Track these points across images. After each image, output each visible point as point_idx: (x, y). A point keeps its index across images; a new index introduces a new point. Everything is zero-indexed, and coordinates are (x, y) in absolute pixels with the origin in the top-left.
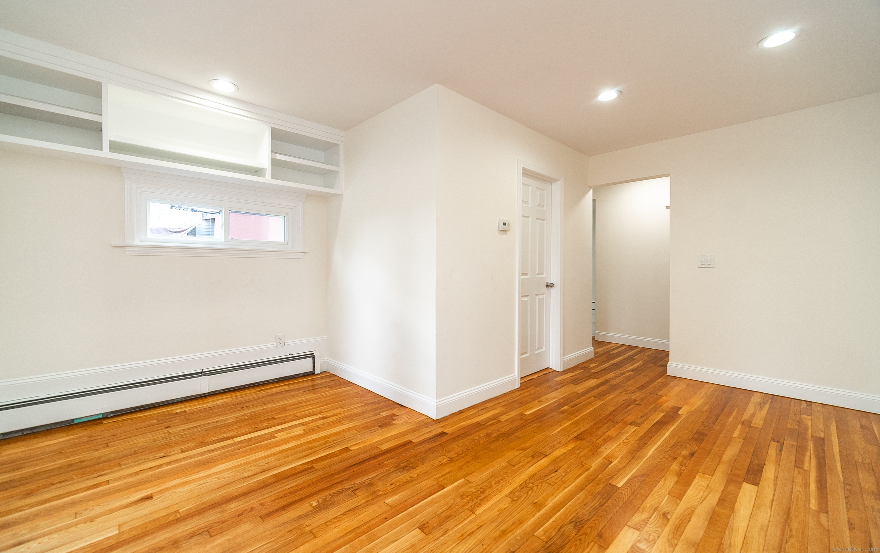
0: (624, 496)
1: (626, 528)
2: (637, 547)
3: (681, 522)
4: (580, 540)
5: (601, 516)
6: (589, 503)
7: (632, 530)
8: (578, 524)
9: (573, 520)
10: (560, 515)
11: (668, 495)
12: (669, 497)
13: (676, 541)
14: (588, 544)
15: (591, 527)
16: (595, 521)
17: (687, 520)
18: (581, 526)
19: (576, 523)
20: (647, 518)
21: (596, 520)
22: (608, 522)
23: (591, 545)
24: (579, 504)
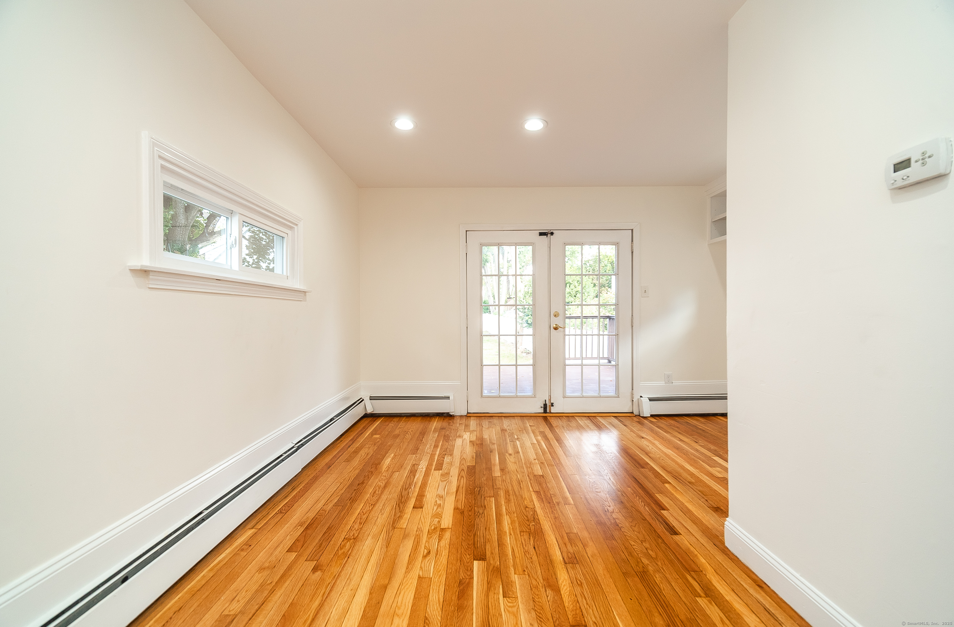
0: (465, 553)
1: (450, 526)
2: (439, 518)
3: (416, 550)
4: (470, 506)
5: (469, 526)
6: (484, 532)
7: (446, 526)
8: (478, 514)
9: (483, 515)
10: (493, 513)
11: (431, 577)
12: (430, 576)
13: (417, 533)
14: (464, 507)
15: (470, 516)
16: (471, 520)
17: (412, 555)
18: (476, 514)
19: (480, 514)
20: (440, 541)
21: (471, 522)
22: (463, 524)
23: (463, 507)
24: (490, 527)
